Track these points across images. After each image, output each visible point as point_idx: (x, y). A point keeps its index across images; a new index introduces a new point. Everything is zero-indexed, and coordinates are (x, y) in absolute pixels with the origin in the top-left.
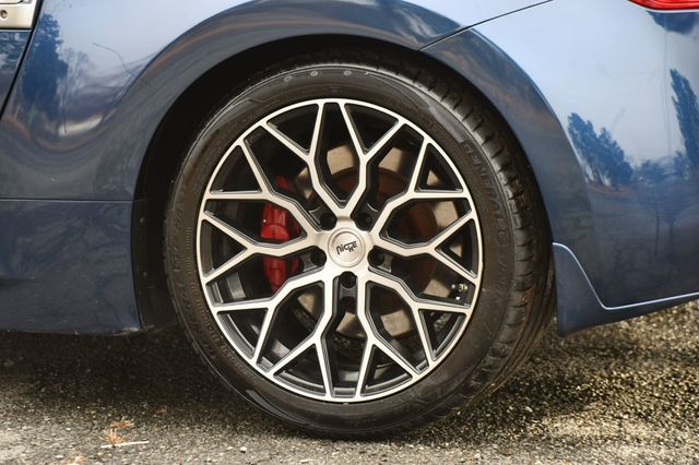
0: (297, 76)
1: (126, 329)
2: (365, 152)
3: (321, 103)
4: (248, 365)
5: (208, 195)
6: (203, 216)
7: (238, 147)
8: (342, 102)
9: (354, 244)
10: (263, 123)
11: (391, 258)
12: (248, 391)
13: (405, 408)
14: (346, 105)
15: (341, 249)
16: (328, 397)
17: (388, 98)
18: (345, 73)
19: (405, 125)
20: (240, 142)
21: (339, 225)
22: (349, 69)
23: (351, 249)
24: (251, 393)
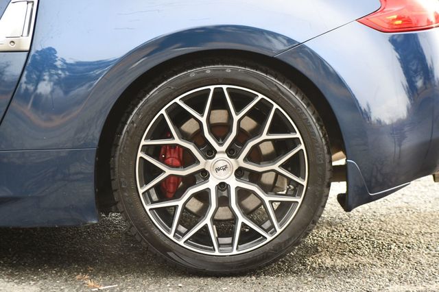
0: (198, 73)
1: (90, 222)
2: (237, 114)
3: (212, 88)
4: (168, 238)
5: (143, 142)
6: (140, 154)
7: (162, 114)
8: (225, 87)
9: (226, 167)
10: (177, 100)
11: (249, 173)
12: (168, 253)
13: (263, 256)
14: (227, 89)
15: (218, 169)
16: (217, 253)
17: (253, 84)
18: (227, 71)
19: (262, 99)
20: (163, 111)
21: (217, 156)
22: (229, 69)
23: (224, 169)
24: (170, 254)
